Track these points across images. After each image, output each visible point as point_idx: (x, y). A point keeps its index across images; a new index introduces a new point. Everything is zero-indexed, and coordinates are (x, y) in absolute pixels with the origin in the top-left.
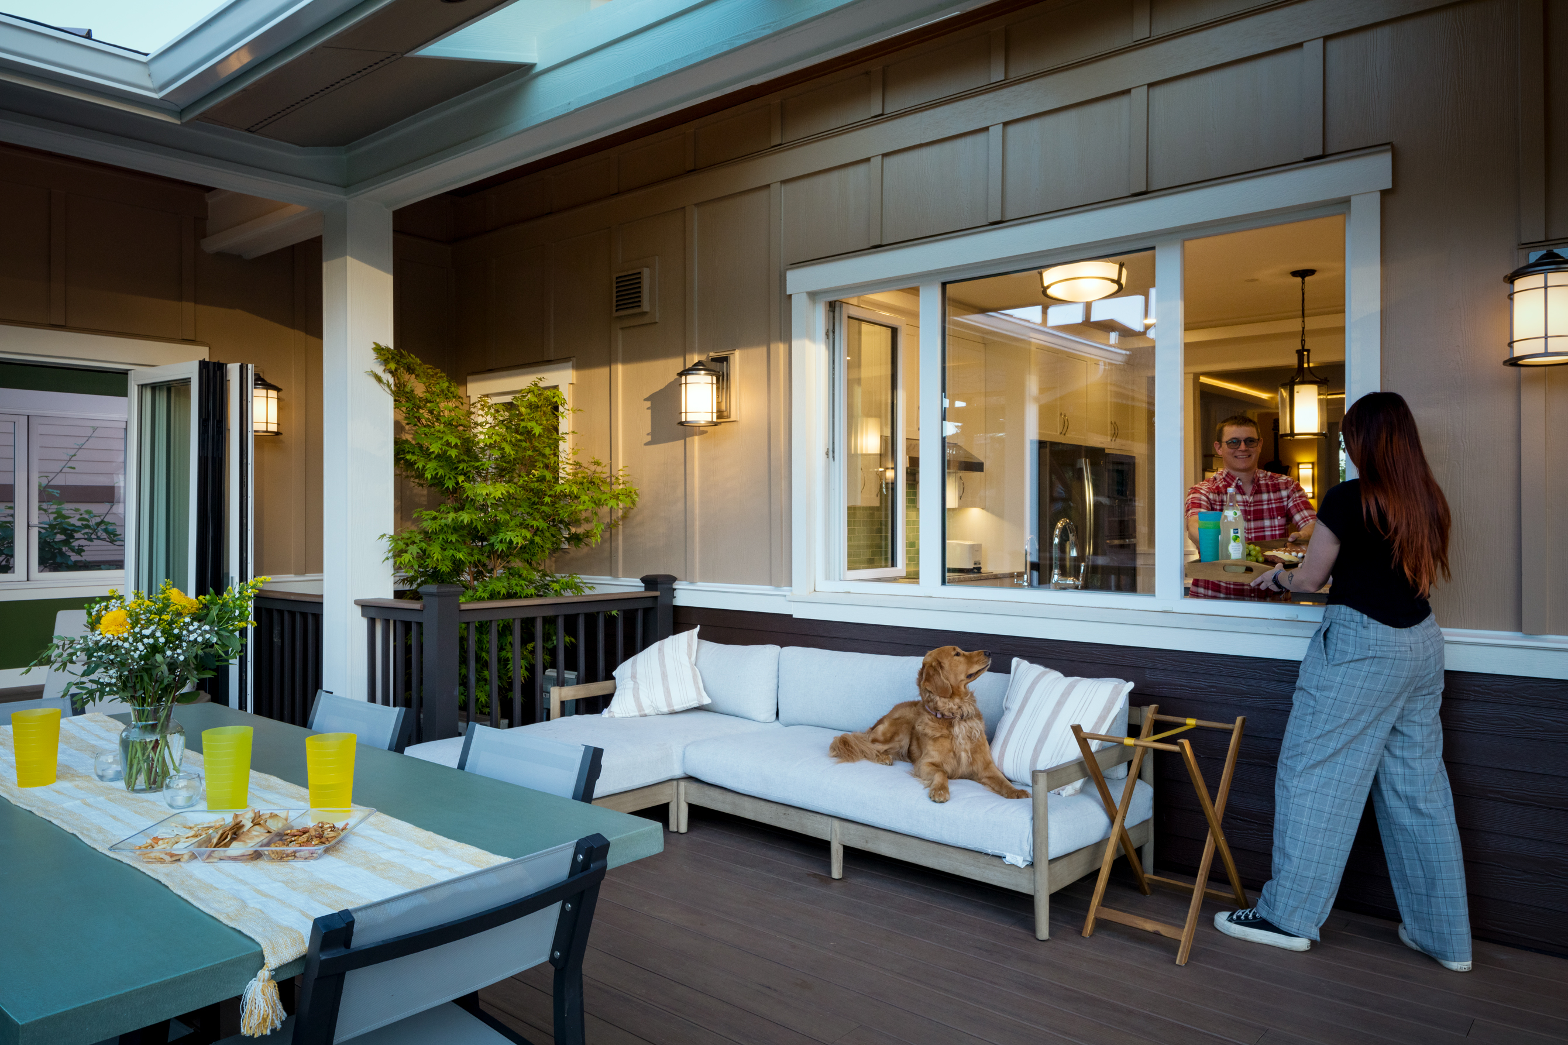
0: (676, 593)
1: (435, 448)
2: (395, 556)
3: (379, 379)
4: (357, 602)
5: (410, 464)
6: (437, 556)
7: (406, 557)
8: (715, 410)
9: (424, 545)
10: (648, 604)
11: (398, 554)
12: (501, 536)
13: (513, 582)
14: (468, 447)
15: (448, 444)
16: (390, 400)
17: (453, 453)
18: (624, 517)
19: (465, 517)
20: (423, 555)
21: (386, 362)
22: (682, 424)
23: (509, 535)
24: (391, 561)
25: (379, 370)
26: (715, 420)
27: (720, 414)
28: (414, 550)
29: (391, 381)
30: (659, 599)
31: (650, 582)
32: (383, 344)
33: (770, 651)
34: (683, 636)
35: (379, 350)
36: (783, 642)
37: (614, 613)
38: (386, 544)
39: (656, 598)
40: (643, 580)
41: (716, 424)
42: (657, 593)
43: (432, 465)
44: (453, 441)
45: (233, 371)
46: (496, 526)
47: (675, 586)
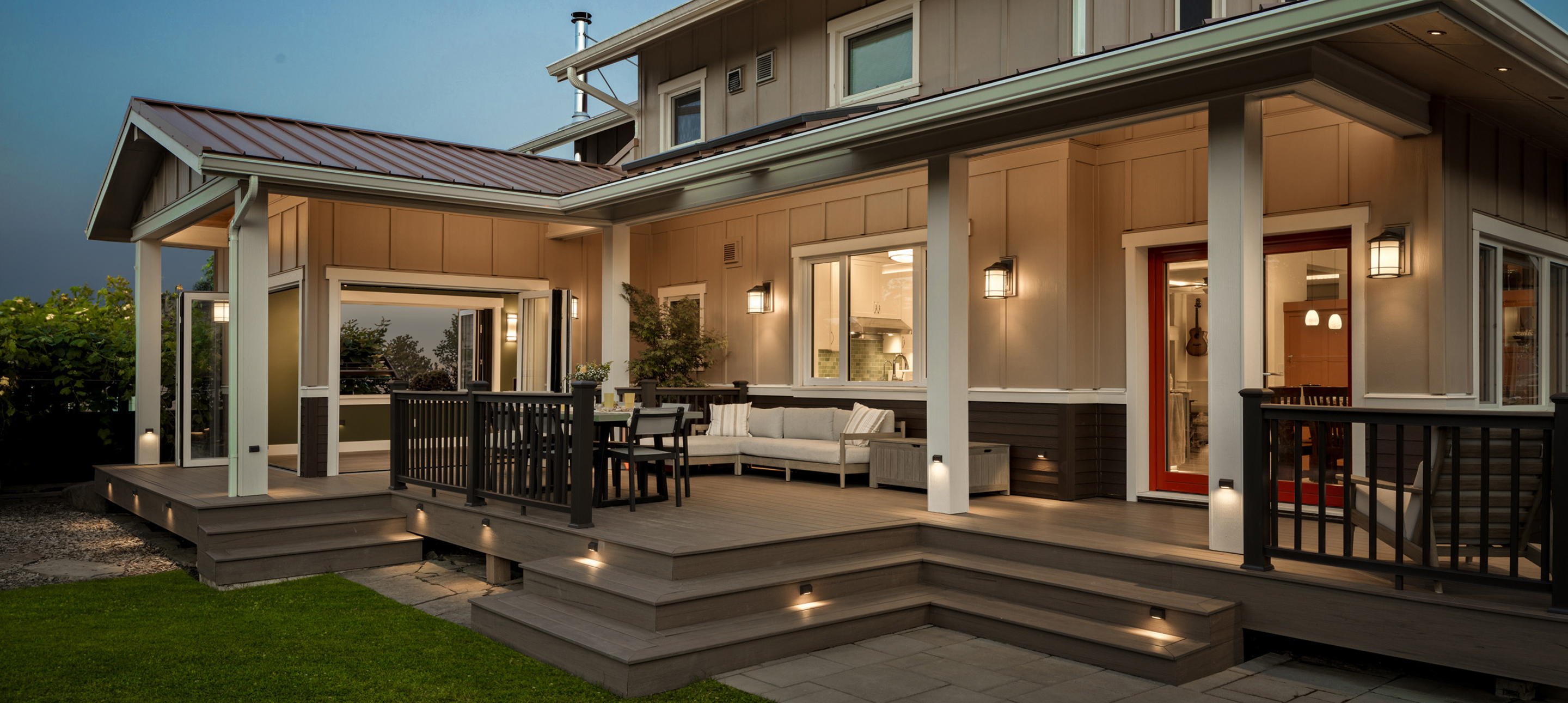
0: (749, 390)
1: (646, 326)
2: (630, 370)
3: (624, 297)
4: (615, 389)
5: (635, 331)
6: (647, 369)
7: (635, 370)
8: (763, 307)
9: (642, 365)
10: (736, 393)
11: (631, 369)
12: (672, 361)
13: (677, 381)
14: (659, 324)
15: (651, 323)
16: (628, 306)
17: (653, 327)
18: (728, 356)
19: (658, 353)
20: (642, 369)
21: (627, 290)
22: (748, 313)
23: (675, 361)
24: (628, 372)
25: (624, 294)
26: (763, 311)
27: (765, 308)
28: (638, 367)
29: (629, 297)
30: (740, 392)
31: (736, 384)
32: (626, 282)
33: (781, 409)
34: (746, 405)
35: (624, 285)
36: (786, 406)
37: (720, 396)
38: (627, 365)
39: (738, 391)
40: (734, 383)
41: (763, 313)
42: (739, 389)
43: (645, 332)
44: (653, 322)
45: (564, 292)
46: (670, 358)
47: (748, 386)
